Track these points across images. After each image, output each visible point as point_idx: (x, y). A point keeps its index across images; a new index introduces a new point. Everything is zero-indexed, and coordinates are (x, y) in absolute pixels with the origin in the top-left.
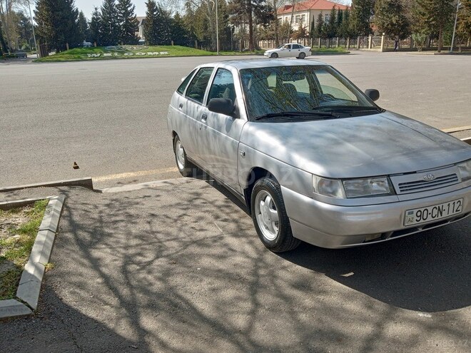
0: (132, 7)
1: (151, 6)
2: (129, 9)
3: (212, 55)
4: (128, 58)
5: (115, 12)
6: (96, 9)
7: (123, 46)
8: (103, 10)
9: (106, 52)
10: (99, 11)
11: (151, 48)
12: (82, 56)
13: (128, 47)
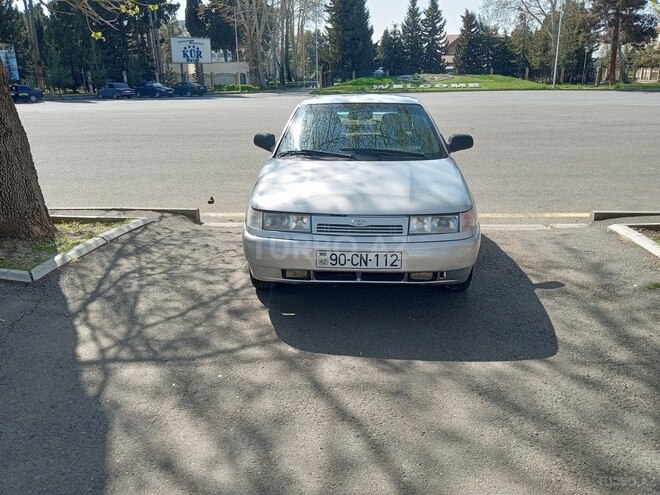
0: (442, 22)
1: (469, 19)
2: (438, 25)
3: (544, 89)
4: (423, 91)
5: (419, 30)
6: (395, 26)
7: (421, 76)
8: (404, 27)
9: (397, 83)
10: (400, 28)
11: (457, 77)
12: (366, 88)
13: (427, 77)
